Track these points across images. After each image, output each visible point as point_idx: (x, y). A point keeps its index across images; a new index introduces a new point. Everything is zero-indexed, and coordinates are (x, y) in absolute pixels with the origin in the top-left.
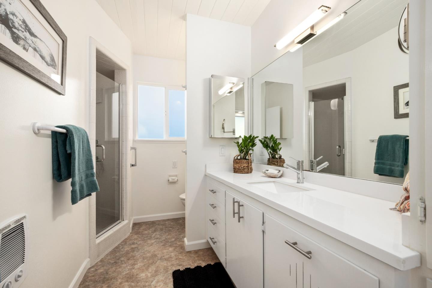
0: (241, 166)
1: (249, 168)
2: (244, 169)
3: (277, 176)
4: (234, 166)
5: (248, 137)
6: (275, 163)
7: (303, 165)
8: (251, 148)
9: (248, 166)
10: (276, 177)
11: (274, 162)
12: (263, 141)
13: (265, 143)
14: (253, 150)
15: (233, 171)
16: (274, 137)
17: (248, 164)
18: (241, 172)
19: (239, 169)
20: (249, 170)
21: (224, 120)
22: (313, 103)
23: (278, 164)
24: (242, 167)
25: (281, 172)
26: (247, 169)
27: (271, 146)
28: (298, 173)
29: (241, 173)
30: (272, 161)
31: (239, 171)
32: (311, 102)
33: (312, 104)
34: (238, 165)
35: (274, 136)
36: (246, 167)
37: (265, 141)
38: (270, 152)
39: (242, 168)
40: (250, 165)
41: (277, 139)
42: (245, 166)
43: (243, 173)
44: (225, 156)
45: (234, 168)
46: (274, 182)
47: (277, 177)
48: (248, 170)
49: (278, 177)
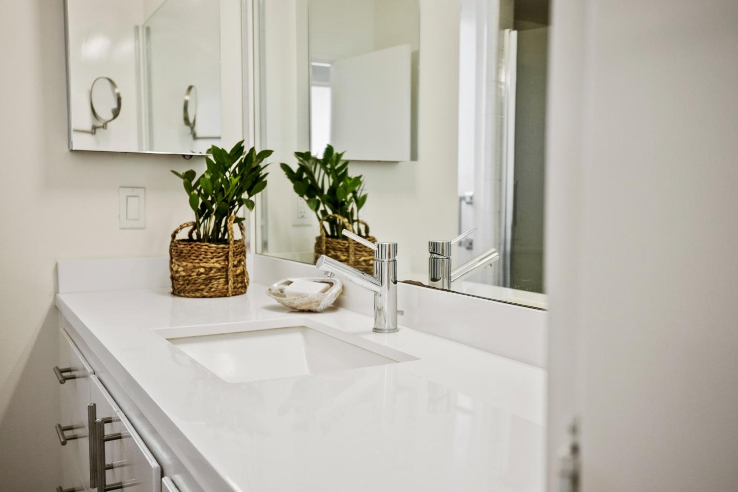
0: (195, 267)
1: (230, 274)
2: (211, 279)
3: (318, 305)
4: (172, 269)
5: (228, 151)
6: (339, 253)
7: (395, 261)
8: (245, 196)
9: (225, 269)
10: (314, 307)
11: (334, 249)
12: (295, 167)
13: (305, 176)
14: (251, 205)
15: (171, 290)
16: (339, 156)
17: (227, 259)
18: (197, 290)
19: (188, 281)
20: (230, 283)
21: (190, 88)
22: (514, 33)
23: (348, 257)
24: (202, 270)
25: (336, 289)
26: (222, 281)
27: (329, 191)
28: (376, 293)
29: (198, 294)
30: (327, 248)
31: (188, 287)
32: (507, 31)
33: (511, 37)
34: (185, 264)
35: (337, 151)
36: (219, 270)
37: (303, 169)
38: (324, 213)
39: (199, 274)
40: (232, 261)
41: (347, 163)
42: (211, 269)
43: (204, 297)
44: (144, 228)
45: (173, 278)
46: (303, 328)
47: (318, 309)
48: (227, 282)
49: (321, 307)
